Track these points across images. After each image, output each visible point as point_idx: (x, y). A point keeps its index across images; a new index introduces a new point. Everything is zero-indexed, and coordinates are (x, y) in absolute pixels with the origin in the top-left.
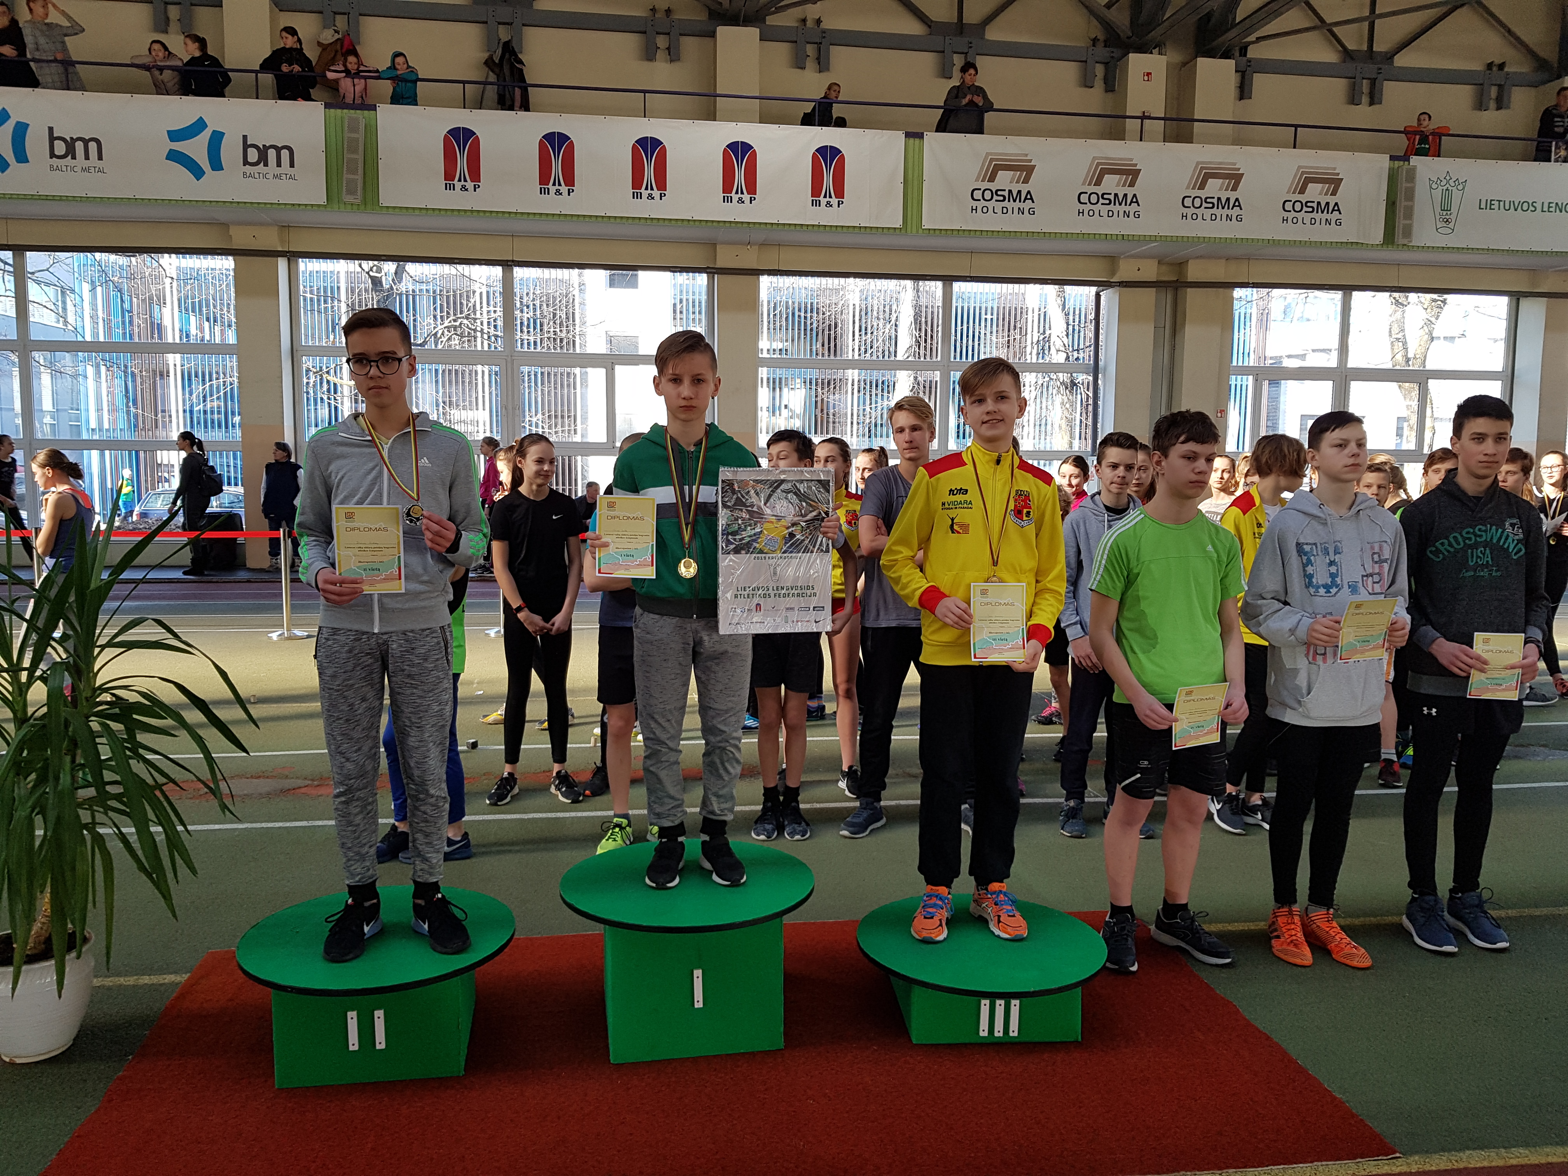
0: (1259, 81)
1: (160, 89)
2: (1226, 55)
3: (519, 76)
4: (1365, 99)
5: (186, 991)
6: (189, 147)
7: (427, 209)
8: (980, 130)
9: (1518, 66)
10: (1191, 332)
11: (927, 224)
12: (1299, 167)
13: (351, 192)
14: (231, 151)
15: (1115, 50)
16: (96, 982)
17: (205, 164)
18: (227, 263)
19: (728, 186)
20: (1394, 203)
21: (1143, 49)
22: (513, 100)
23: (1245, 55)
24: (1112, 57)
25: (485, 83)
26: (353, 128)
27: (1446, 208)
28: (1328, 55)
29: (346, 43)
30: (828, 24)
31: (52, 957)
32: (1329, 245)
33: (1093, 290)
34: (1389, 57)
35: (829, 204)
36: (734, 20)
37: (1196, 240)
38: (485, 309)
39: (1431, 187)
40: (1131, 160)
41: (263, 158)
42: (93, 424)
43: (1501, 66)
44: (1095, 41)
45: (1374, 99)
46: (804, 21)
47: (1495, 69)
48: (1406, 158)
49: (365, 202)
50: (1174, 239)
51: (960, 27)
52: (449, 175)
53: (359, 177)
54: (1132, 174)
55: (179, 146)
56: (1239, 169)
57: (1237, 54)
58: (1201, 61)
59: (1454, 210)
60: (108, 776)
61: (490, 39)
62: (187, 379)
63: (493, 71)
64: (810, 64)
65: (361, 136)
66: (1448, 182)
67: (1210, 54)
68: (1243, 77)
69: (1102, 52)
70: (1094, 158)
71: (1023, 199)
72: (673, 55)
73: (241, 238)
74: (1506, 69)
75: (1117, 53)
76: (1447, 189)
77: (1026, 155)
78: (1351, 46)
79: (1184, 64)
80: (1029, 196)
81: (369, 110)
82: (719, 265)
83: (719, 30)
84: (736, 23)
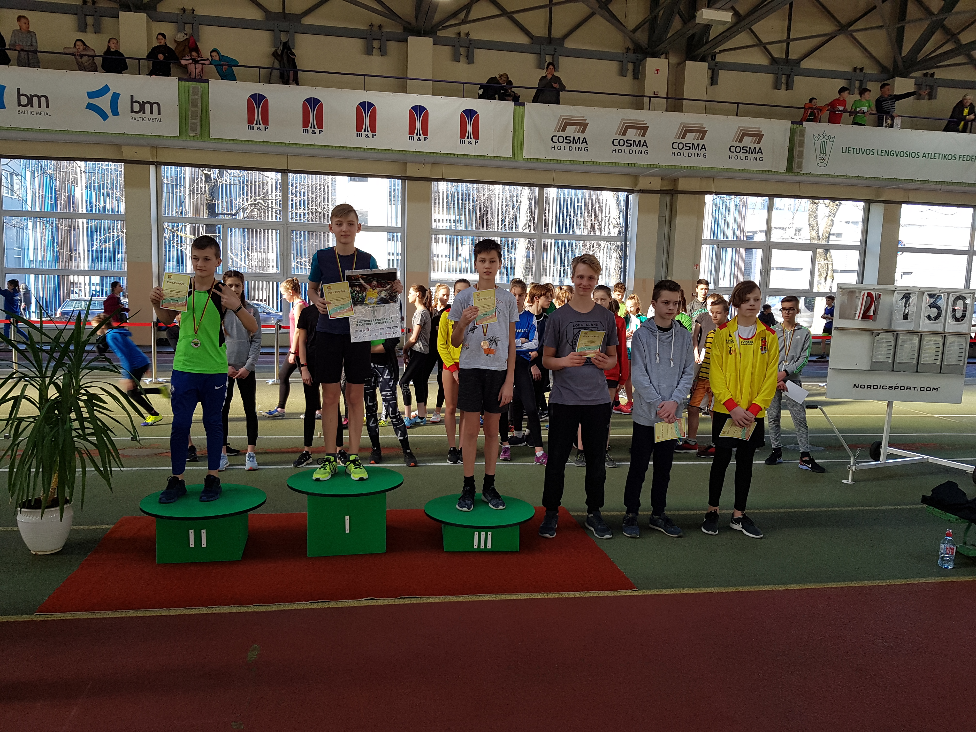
0: (723, 75)
2: (703, 60)
3: (293, 64)
4: (783, 86)
6: (99, 102)
7: (237, 140)
8: (557, 102)
9: (871, 70)
10: (680, 219)
11: (526, 156)
12: (739, 127)
13: (194, 129)
14: (123, 104)
15: (639, 55)
17: (108, 111)
18: (120, 167)
19: (412, 131)
20: (793, 149)
21: (655, 55)
22: (289, 76)
23: (715, 60)
24: (638, 59)
25: (272, 69)
26: (195, 93)
27: (823, 152)
28: (763, 61)
29: (191, 42)
30: (473, 36)
31: (58, 506)
32: (755, 172)
33: (626, 193)
34: (798, 62)
35: (470, 143)
36: (418, 33)
37: (679, 168)
38: (274, 194)
39: (814, 140)
40: (643, 121)
41: (142, 109)
42: (32, 258)
43: (862, 70)
44: (628, 49)
45: (789, 86)
46: (459, 34)
47: (858, 71)
48: (800, 123)
49: (201, 135)
50: (667, 167)
51: (550, 40)
52: (250, 121)
53: (198, 121)
54: (644, 129)
55: (93, 101)
56: (705, 128)
57: (710, 59)
58: (688, 63)
59: (827, 153)
61: (276, 40)
62: (90, 231)
63: (277, 60)
64: (463, 59)
65: (199, 97)
66: (824, 137)
67: (694, 59)
68: (713, 72)
69: (632, 56)
70: (622, 120)
71: (581, 142)
72: (383, 52)
73: (129, 153)
74: (864, 72)
75: (640, 56)
76: (824, 141)
77: (583, 117)
78: (776, 56)
79: (679, 64)
80: (585, 141)
81: (204, 82)
82: (408, 174)
83: (410, 38)
84: (420, 36)
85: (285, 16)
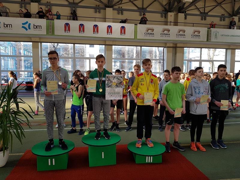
0: (188, 17)
1: (21, 17)
2: (183, 13)
3: (76, 15)
4: (204, 20)
5: (24, 156)
7: (62, 35)
8: (146, 24)
9: (226, 15)
10: (178, 55)
11: (138, 38)
12: (194, 30)
13: (50, 33)
14: (32, 26)
16: (10, 155)
17: (28, 28)
18: (31, 43)
19: (108, 32)
20: (208, 35)
21: (170, 12)
23: (186, 13)
26: (51, 23)
27: (216, 36)
28: (198, 13)
29: (50, 10)
30: (123, 8)
31: (3, 151)
32: (198, 41)
33: (163, 48)
34: (207, 13)
35: (123, 35)
36: (109, 7)
37: (178, 40)
38: (71, 50)
39: (214, 33)
40: (169, 28)
41: (37, 27)
42: (10, 68)
43: (224, 15)
45: (205, 19)
46: (119, 7)
48: (210, 28)
49: (52, 34)
50: (175, 40)
51: (143, 8)
52: (65, 30)
53: (51, 30)
54: (169, 31)
56: (185, 30)
58: (179, 14)
60: (12, 122)
61: (72, 10)
62: (25, 61)
63: (72, 14)
64: (120, 14)
66: (216, 32)
68: (185, 16)
69: (164, 12)
70: (163, 28)
72: (99, 12)
73: (33, 40)
75: (167, 12)
77: (153, 28)
78: (201, 12)
79: (177, 14)
80: (153, 34)
82: (106, 44)
83: (106, 8)
84: (109, 8)
85: (74, 3)
